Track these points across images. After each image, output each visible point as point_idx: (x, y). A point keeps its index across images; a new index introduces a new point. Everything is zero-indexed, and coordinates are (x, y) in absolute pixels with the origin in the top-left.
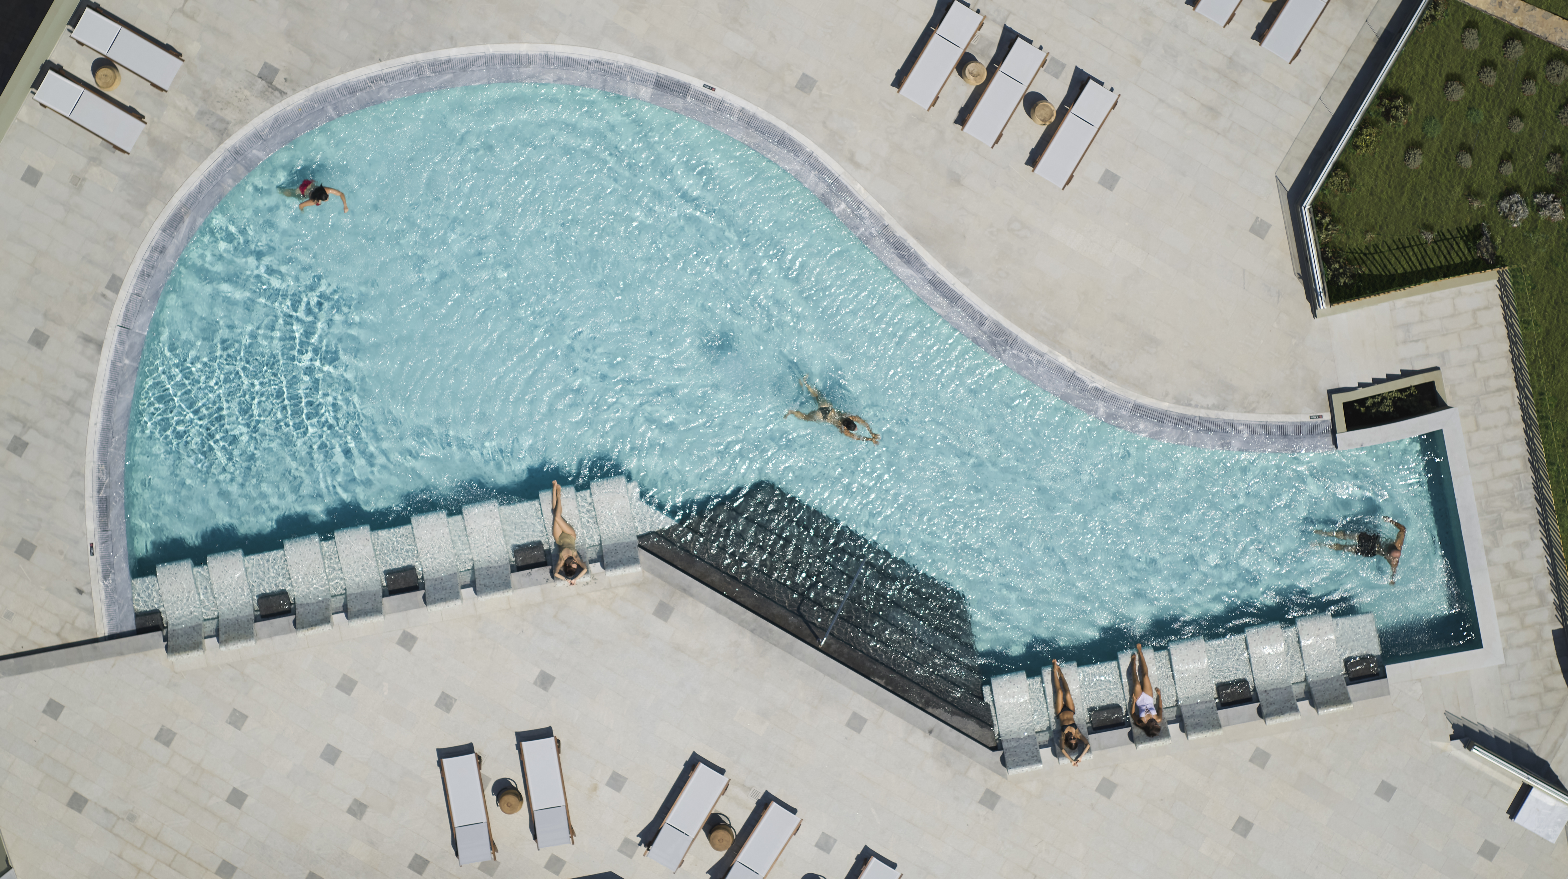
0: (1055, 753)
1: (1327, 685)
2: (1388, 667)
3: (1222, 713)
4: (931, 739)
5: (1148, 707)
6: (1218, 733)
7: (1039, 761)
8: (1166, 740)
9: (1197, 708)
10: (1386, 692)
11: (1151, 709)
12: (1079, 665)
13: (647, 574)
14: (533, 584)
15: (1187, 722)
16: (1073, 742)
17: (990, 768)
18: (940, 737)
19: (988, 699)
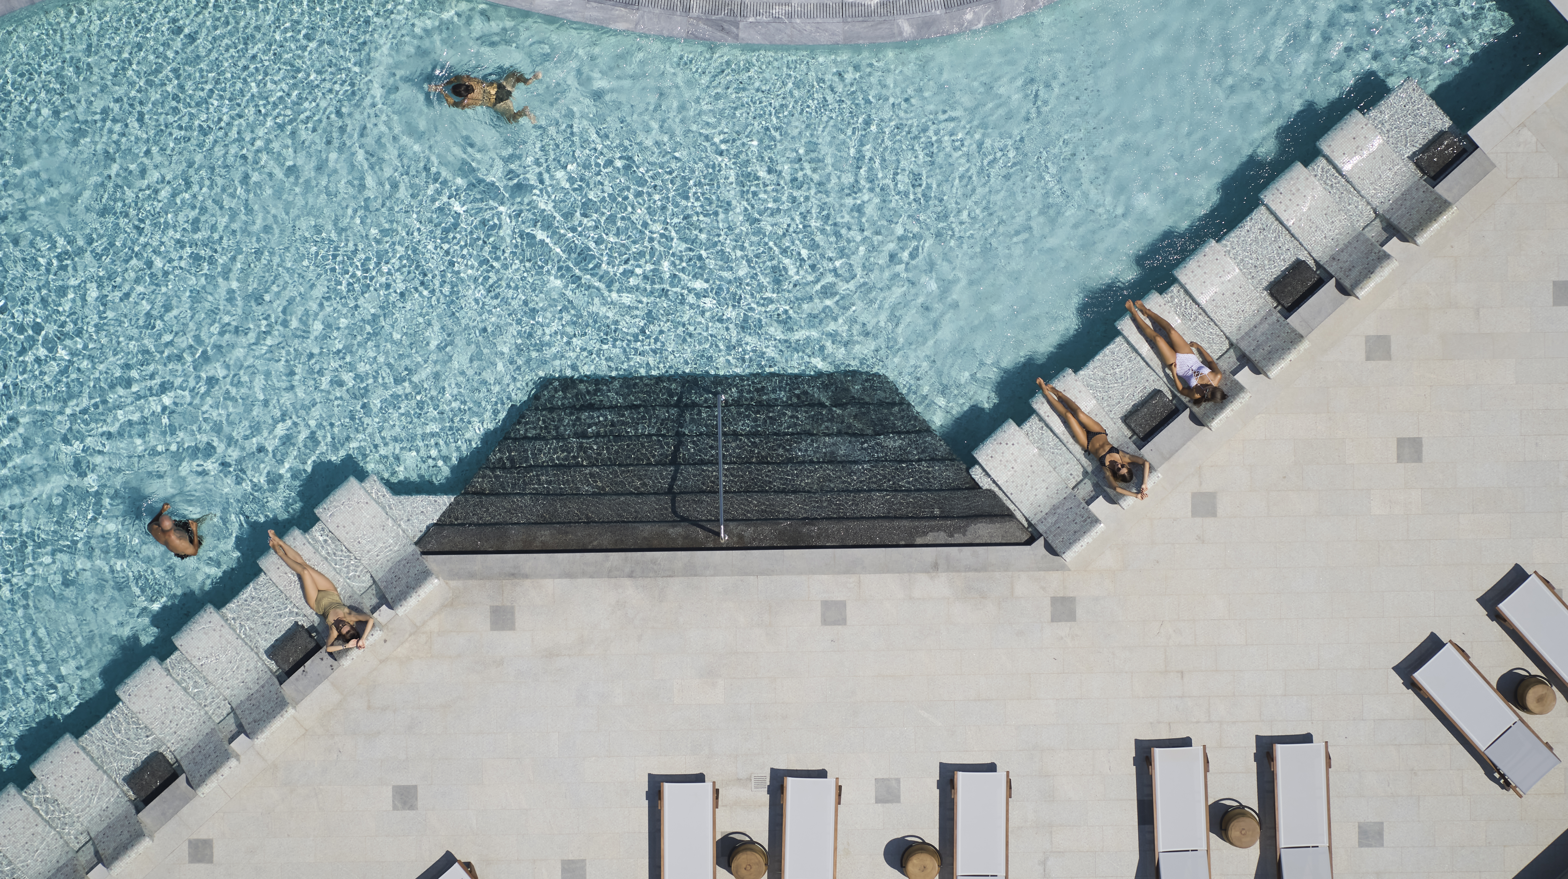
0: (1112, 501)
1: (1408, 203)
2: (1471, 133)
3: (1294, 320)
4: (943, 578)
5: (1194, 368)
6: (1304, 346)
7: (1096, 521)
8: (1242, 395)
9: (1259, 333)
10: (1489, 166)
11: (1200, 368)
12: (1076, 370)
13: (453, 583)
14: (318, 683)
15: (1256, 357)
16: (1124, 471)
17: (1040, 569)
18: (951, 568)
19: (985, 483)
